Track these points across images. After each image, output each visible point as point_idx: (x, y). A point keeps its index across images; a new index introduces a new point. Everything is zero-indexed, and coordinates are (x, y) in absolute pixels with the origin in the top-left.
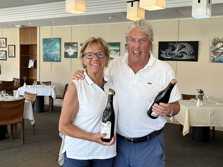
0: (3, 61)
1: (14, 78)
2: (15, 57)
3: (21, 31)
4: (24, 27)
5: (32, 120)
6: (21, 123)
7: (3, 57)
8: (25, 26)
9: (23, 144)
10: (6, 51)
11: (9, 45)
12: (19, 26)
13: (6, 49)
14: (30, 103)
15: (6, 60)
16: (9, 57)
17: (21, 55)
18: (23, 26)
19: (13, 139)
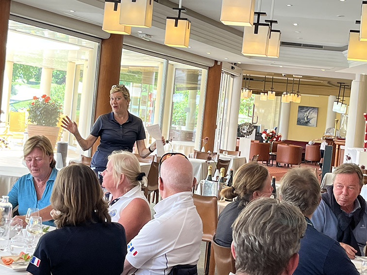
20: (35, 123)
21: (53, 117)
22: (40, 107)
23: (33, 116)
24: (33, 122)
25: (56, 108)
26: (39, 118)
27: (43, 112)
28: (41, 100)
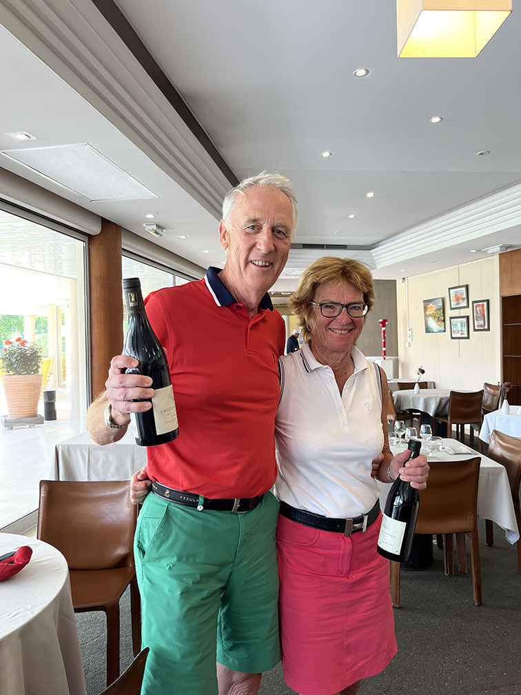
0: (461, 340)
1: (486, 384)
2: (488, 329)
3: (503, 261)
4: (508, 250)
5: (508, 530)
6: (470, 534)
7: (461, 332)
8: (511, 246)
9: (479, 605)
10: (468, 318)
11: (473, 302)
12: (497, 249)
13: (468, 312)
14: (501, 472)
15: (468, 338)
16: (475, 330)
17: (503, 324)
18: (507, 248)
19: (451, 573)
20: (11, 373)
21: (33, 363)
22: (15, 353)
23: (7, 365)
24: (8, 372)
25: (36, 352)
26: (15, 366)
27: (19, 358)
28: (16, 344)
